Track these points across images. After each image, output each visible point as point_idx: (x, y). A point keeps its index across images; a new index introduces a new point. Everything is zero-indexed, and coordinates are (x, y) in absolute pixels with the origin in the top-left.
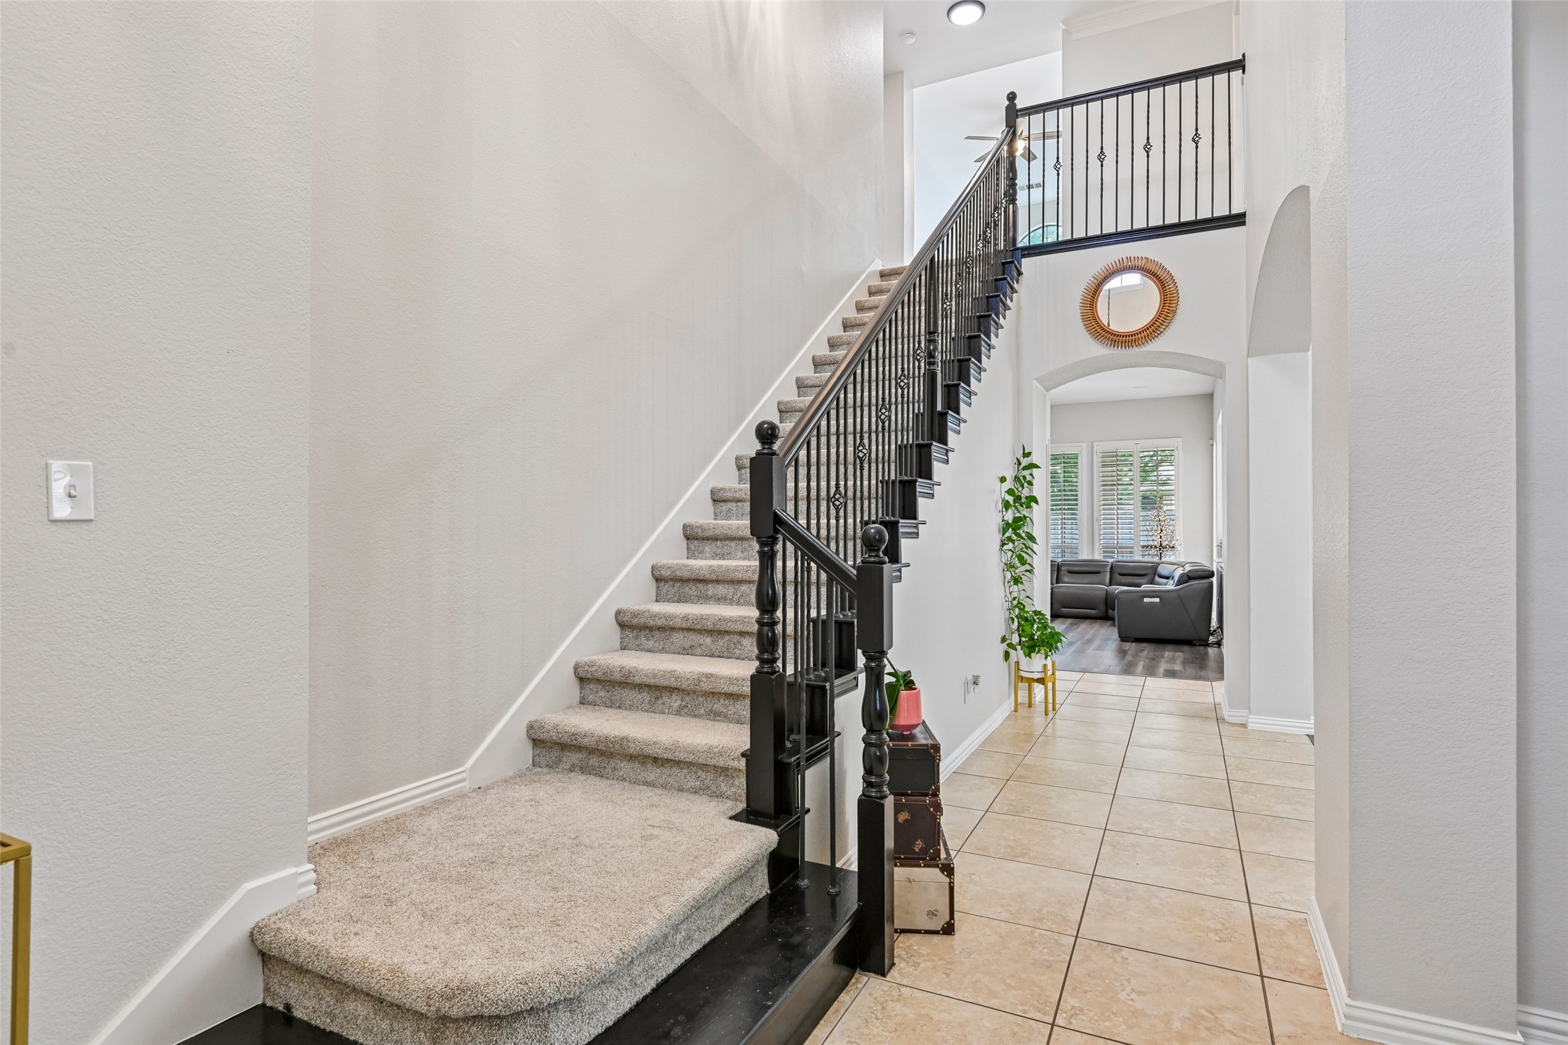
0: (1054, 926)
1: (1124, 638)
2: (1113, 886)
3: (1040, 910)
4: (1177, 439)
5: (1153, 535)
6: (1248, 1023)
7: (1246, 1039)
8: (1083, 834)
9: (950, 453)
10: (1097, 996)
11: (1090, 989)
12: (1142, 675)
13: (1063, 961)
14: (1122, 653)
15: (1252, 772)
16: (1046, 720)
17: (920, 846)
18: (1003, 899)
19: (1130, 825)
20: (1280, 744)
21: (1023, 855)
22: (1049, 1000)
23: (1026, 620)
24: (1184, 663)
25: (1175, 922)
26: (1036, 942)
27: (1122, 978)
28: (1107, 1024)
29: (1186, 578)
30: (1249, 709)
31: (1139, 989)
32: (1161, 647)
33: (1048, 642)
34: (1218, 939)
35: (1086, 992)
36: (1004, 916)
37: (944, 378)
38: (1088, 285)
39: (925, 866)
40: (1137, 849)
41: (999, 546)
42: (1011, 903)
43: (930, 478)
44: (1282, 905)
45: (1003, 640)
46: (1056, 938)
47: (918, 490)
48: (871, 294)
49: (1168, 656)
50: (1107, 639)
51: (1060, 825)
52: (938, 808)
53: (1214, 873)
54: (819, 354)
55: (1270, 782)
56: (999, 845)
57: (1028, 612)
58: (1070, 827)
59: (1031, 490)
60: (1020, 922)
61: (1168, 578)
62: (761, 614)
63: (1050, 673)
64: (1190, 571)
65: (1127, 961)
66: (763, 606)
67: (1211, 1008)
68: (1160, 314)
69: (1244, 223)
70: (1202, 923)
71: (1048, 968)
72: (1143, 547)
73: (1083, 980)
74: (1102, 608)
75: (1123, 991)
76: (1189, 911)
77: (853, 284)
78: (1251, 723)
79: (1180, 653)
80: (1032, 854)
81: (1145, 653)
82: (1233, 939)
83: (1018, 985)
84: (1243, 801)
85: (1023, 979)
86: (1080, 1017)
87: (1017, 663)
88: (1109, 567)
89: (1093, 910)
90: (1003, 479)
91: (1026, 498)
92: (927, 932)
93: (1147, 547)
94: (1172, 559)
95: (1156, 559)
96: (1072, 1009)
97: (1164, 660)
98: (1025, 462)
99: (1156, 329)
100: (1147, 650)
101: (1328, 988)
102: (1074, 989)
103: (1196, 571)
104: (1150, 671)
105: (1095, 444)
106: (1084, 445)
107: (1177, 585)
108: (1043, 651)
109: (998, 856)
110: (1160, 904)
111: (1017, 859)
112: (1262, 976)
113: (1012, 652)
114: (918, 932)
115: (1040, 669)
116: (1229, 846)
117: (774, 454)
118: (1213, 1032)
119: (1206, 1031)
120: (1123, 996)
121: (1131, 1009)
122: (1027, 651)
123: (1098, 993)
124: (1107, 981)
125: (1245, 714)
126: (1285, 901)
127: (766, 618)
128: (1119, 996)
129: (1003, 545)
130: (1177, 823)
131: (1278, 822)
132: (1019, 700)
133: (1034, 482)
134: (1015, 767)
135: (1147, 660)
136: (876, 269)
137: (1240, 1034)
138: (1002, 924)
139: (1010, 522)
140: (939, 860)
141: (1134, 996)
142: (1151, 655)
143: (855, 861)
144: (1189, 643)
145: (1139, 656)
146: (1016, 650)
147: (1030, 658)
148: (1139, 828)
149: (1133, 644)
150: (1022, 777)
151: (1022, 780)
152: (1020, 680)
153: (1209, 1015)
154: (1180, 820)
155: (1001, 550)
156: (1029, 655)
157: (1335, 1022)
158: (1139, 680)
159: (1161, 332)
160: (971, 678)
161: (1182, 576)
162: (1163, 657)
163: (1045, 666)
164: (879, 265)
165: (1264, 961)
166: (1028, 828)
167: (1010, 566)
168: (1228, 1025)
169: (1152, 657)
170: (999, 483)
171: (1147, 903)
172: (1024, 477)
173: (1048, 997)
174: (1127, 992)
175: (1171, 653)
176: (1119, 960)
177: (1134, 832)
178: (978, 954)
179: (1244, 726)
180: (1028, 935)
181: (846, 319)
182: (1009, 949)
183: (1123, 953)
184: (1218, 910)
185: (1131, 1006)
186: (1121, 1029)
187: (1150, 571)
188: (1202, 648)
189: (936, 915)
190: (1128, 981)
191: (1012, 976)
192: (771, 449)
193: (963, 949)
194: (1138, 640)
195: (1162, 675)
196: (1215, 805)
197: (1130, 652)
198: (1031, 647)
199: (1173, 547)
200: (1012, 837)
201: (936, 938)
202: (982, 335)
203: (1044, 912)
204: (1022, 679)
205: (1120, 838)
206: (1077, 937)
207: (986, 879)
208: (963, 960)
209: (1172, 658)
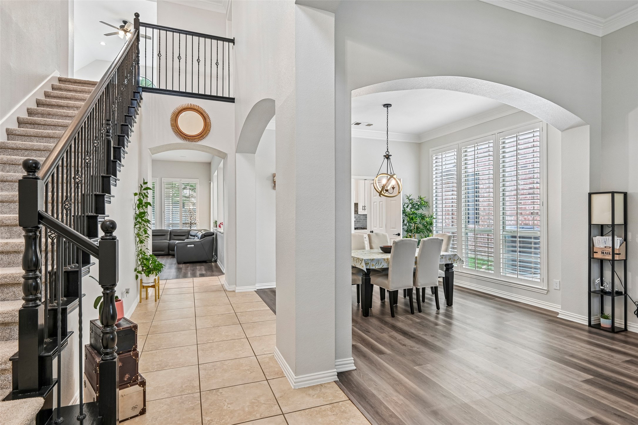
0: (190, 391)
1: (179, 263)
2: (208, 366)
3: (182, 387)
4: (197, 180)
5: (188, 219)
6: (268, 398)
7: (269, 404)
8: (189, 349)
9: (117, 181)
10: (216, 412)
11: (212, 410)
12: (191, 277)
13: (198, 404)
14: (179, 270)
15: (242, 308)
16: (156, 304)
17: (128, 377)
18: (164, 388)
19: (206, 340)
20: (247, 296)
21: (166, 366)
22: (198, 422)
23: (147, 259)
24: (206, 270)
25: (234, 372)
26: (184, 401)
27: (223, 401)
28: (223, 421)
29: (204, 236)
30: (236, 285)
31: (230, 402)
32: (195, 265)
33: (157, 269)
34: (250, 372)
35: (211, 412)
36: (166, 395)
37: (114, 144)
38: (174, 111)
39: (131, 386)
40: (212, 348)
41: (134, 225)
42: (168, 388)
43: (110, 193)
44: (265, 353)
45: (136, 270)
46: (192, 396)
47: (106, 199)
48: (53, 89)
49: (199, 268)
50: (172, 264)
51: (178, 348)
52: (137, 355)
53: (241, 349)
54: (23, 117)
55: (248, 310)
56: (153, 365)
57: (147, 256)
58: (183, 348)
59: (147, 199)
60: (174, 395)
61: (194, 236)
62: (26, 273)
63: (157, 282)
64: (205, 233)
65: (222, 394)
66: (29, 267)
67: (255, 398)
68: (204, 130)
69: (234, 102)
70: (243, 368)
71: (193, 409)
72: (183, 224)
73: (209, 408)
74: (167, 250)
75: (224, 405)
76: (237, 366)
77: (42, 81)
78: (237, 290)
79: (203, 267)
80: (170, 364)
81: (189, 268)
82: (254, 370)
83: (183, 422)
84: (242, 319)
85: (184, 419)
86: (212, 423)
87: (141, 280)
88: (169, 233)
89: (203, 379)
90: (136, 194)
91: (145, 203)
92: (131, 418)
93: (185, 223)
94: (195, 228)
95: (189, 228)
96: (208, 422)
97: (198, 270)
98: (144, 186)
99: (201, 137)
100: (190, 267)
101: (286, 375)
102: (206, 413)
103: (207, 233)
104: (194, 275)
105: (163, 179)
106: (158, 179)
107: (200, 239)
108: (155, 273)
109: (154, 370)
110: (227, 367)
111: (164, 369)
112: (267, 380)
113: (139, 275)
114: (127, 419)
115: (153, 281)
116: (243, 337)
117: (37, 178)
118: (259, 406)
119: (257, 407)
120: (225, 407)
121: (230, 411)
122: (147, 274)
123: (216, 411)
124: (218, 404)
125: (234, 287)
126: (266, 351)
127: (31, 274)
128: (224, 408)
129: (136, 225)
130: (223, 334)
131: (255, 324)
132: (142, 297)
133: (148, 196)
134: (149, 328)
135: (191, 271)
136: (57, 76)
137: (267, 403)
138: (167, 399)
139: (138, 214)
140: (138, 381)
141: (229, 406)
142: (192, 269)
143: (78, 398)
144: (205, 262)
145: (187, 270)
146: (142, 274)
147: (149, 277)
148: (210, 340)
149: (183, 265)
150: (154, 332)
151: (155, 333)
152: (143, 288)
153: (256, 401)
154: (224, 333)
155: (134, 227)
156: (148, 276)
157: (291, 386)
158: (190, 280)
159: (204, 138)
160: (125, 290)
161: (202, 235)
162: (197, 269)
163: (155, 279)
164: (57, 74)
165: (266, 374)
166: (164, 354)
167: (138, 235)
168: (263, 402)
169: (193, 269)
170: (134, 196)
171: (222, 368)
172: (144, 193)
173: (197, 421)
174: (226, 405)
175: (199, 267)
176: (219, 394)
177: (209, 342)
178: (161, 417)
179: (234, 291)
180: (180, 399)
181: (38, 99)
182: (174, 409)
183: (220, 391)
184: (247, 362)
185: (229, 410)
186: (228, 420)
187: (187, 234)
188: (210, 263)
189: (136, 408)
190: (225, 401)
191: (179, 420)
192: (35, 175)
193: (152, 418)
194: (185, 263)
195: (199, 276)
196: (234, 323)
197: (183, 268)
198: (149, 272)
199: (196, 223)
200: (158, 360)
201: (137, 419)
202: (129, 125)
203: (184, 387)
204: (144, 287)
205: (204, 346)
206: (200, 392)
207: (152, 383)
208: (154, 423)
209: (200, 269)
